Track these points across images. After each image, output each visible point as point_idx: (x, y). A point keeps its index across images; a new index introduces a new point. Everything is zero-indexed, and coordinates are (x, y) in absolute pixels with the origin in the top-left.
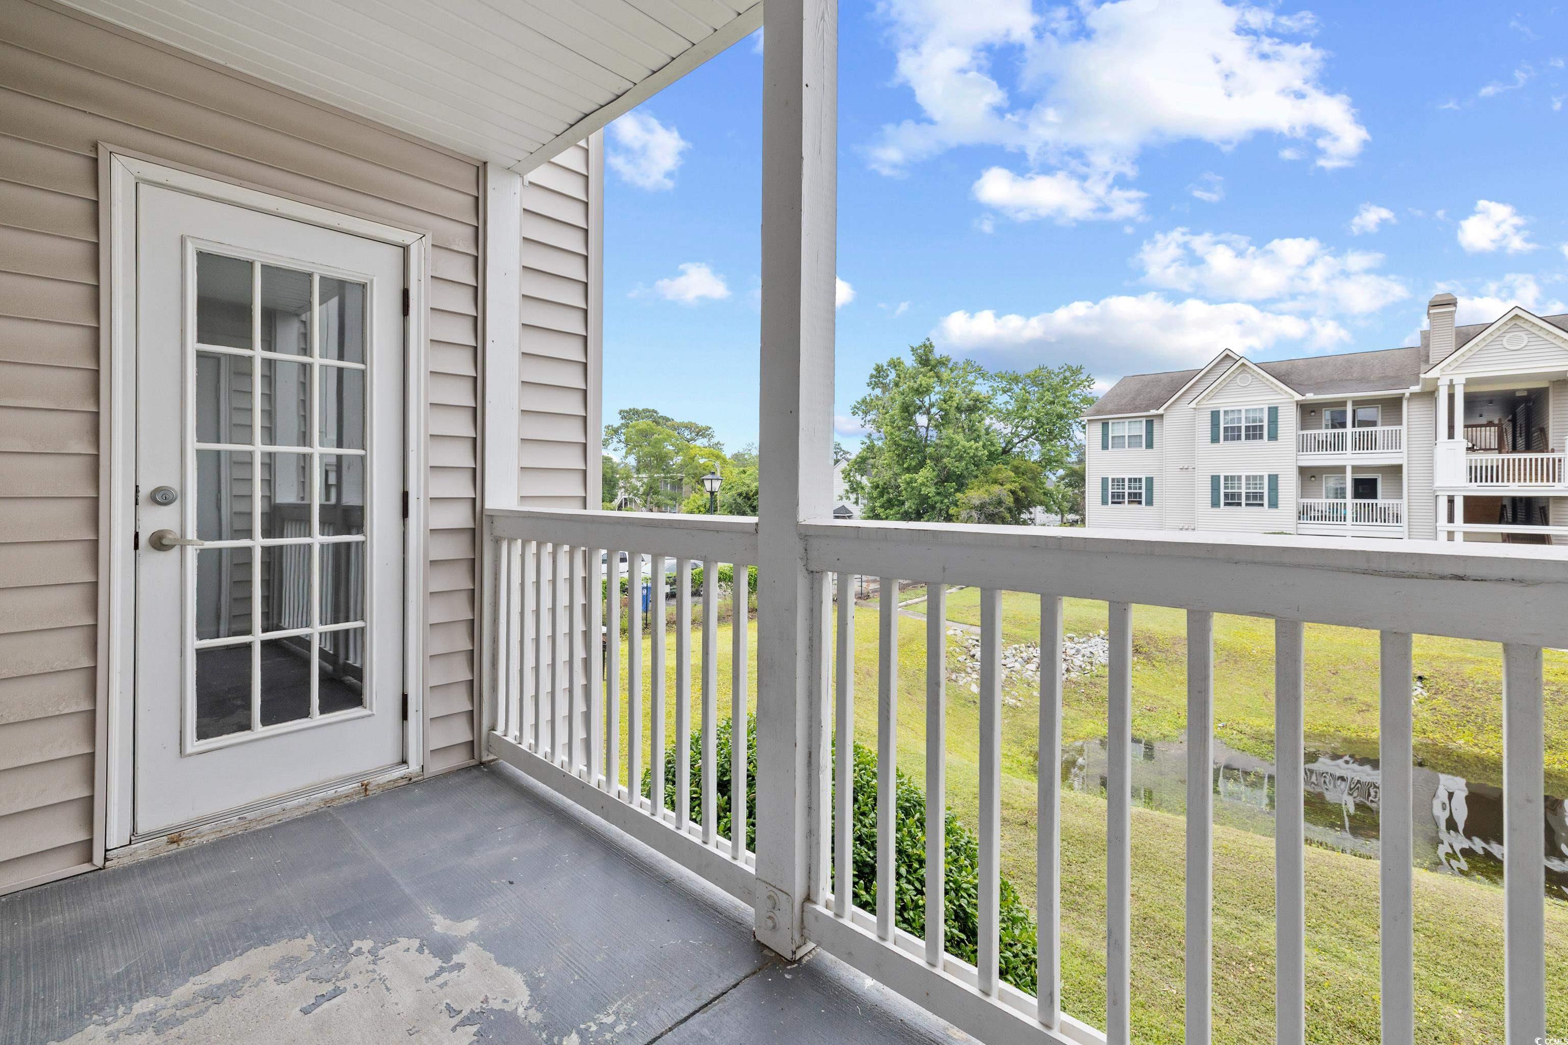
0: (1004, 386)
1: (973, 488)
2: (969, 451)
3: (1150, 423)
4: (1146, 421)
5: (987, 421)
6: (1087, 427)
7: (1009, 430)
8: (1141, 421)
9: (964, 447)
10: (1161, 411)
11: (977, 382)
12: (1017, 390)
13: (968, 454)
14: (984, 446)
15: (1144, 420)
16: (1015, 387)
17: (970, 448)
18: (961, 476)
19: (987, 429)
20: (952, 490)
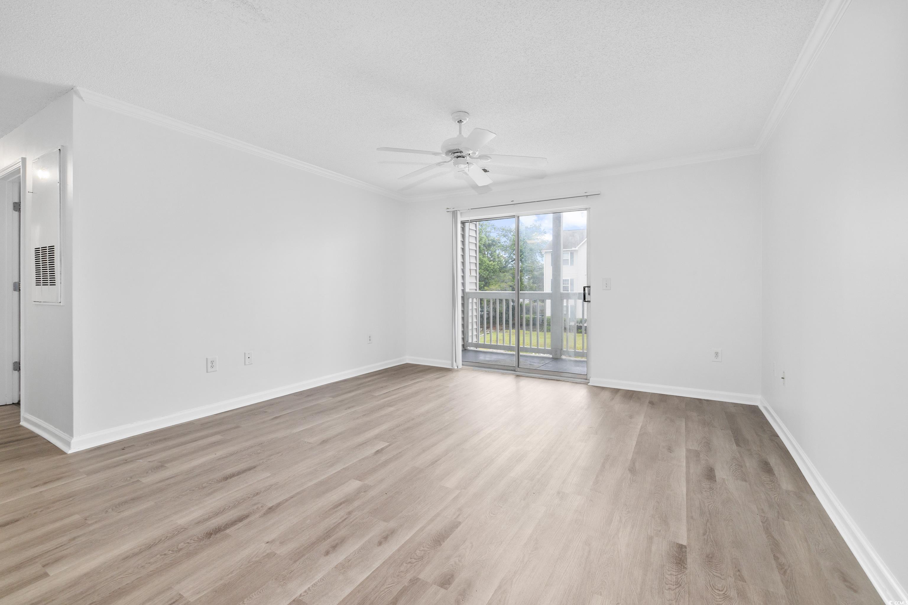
0: (504, 233)
1: (492, 285)
2: (491, 266)
3: (572, 254)
4: (571, 253)
5: (497, 252)
6: (544, 255)
7: (507, 255)
8: (568, 253)
9: (488, 264)
10: (577, 249)
11: (492, 231)
12: (510, 236)
13: (490, 268)
14: (498, 264)
15: (569, 252)
16: (509, 234)
17: (491, 265)
18: (487, 278)
19: (498, 255)
20: (482, 285)
